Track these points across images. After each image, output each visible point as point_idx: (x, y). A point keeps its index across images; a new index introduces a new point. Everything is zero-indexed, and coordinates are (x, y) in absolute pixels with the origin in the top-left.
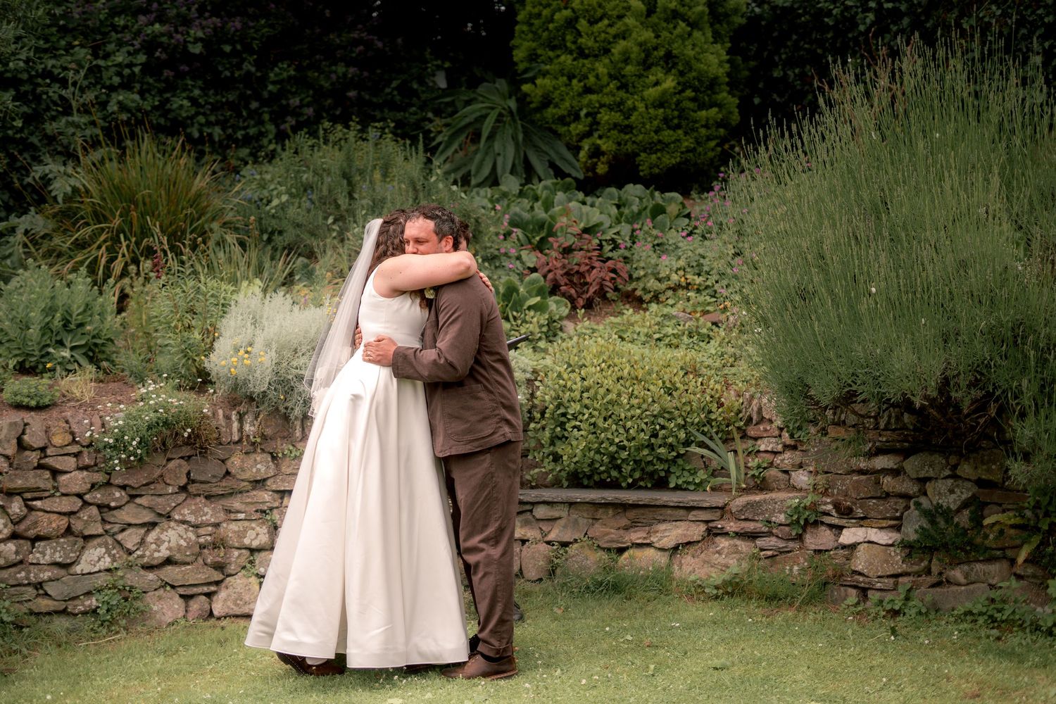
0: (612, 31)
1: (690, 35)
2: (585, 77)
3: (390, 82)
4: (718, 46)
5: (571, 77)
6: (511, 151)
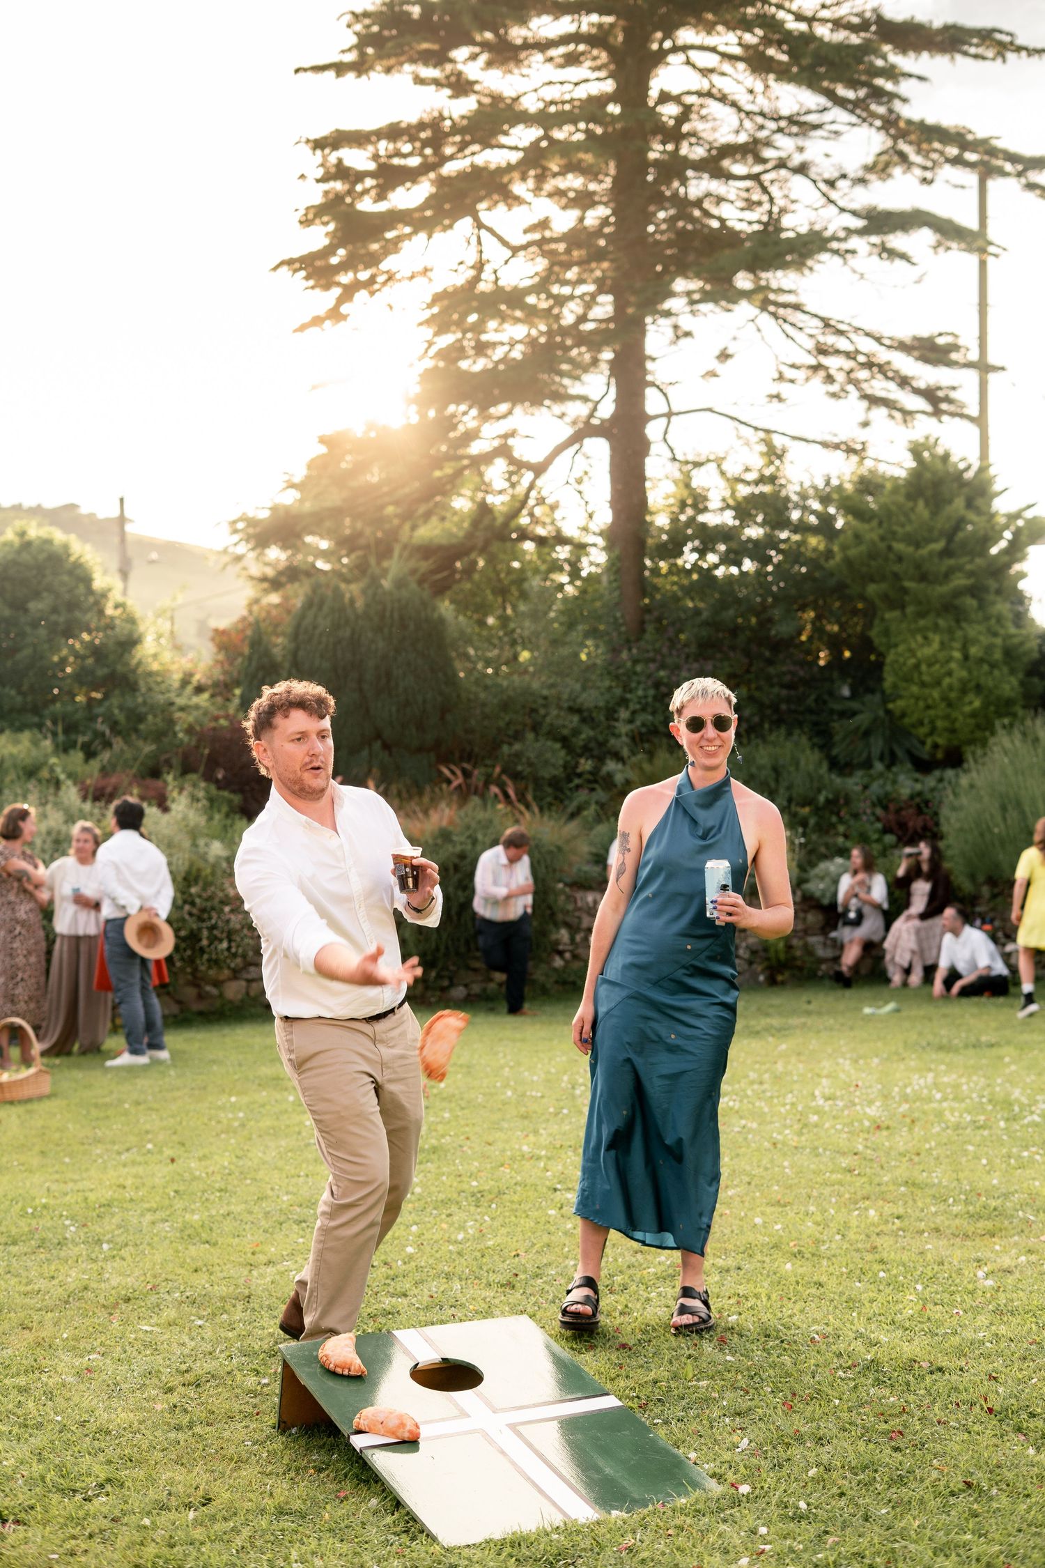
1: (992, 672)
2: (926, 699)
3: (809, 696)
4: (1012, 678)
5: (918, 700)
6: (880, 743)
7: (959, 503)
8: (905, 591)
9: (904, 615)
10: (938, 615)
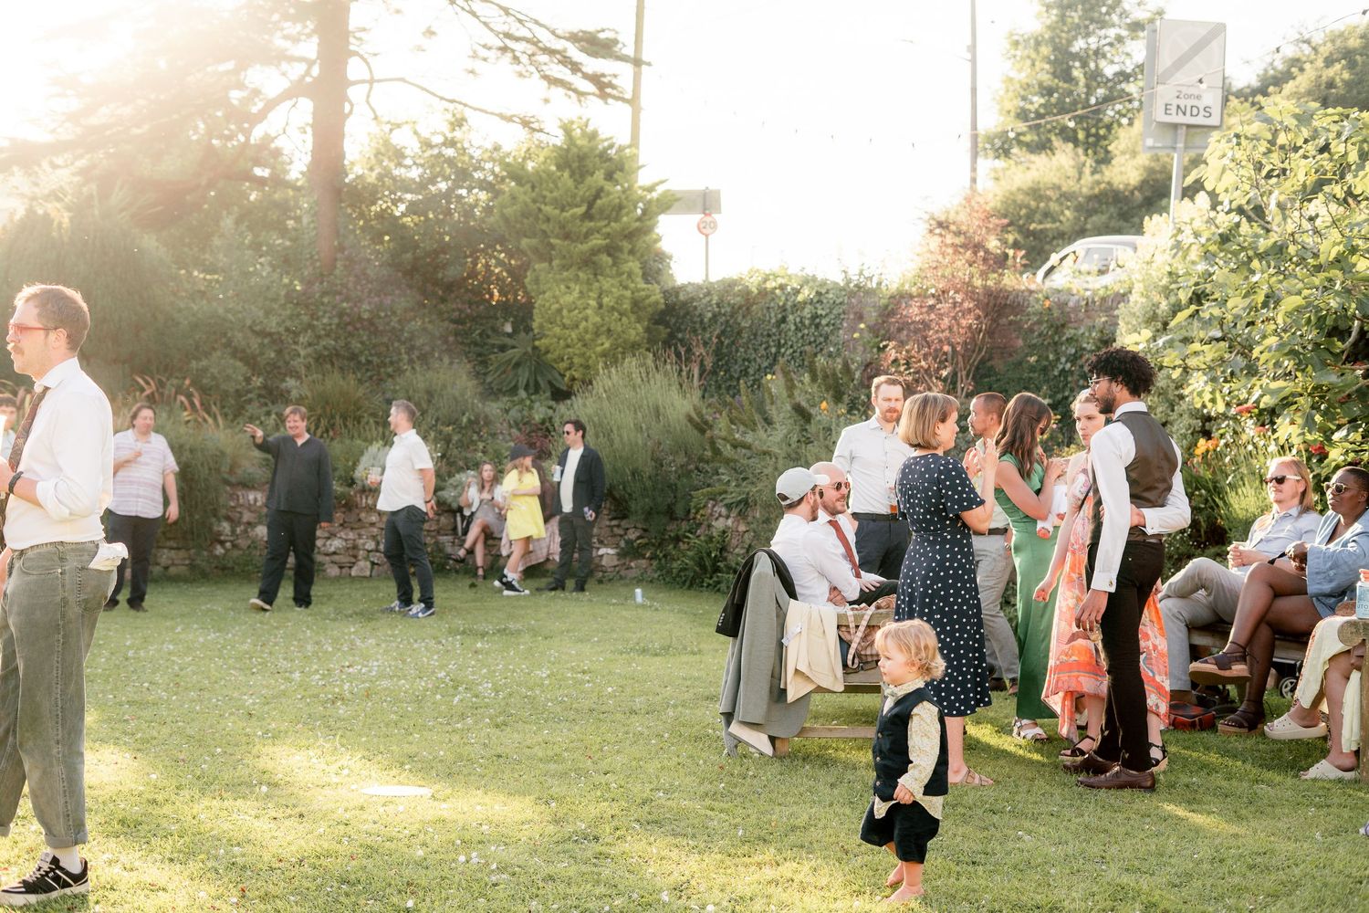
0: (580, 316)
1: (620, 320)
2: (566, 339)
3: (475, 330)
4: (638, 325)
5: (559, 339)
6: (527, 374)
7: (599, 176)
8: (552, 247)
9: (552, 268)
10: (580, 268)
